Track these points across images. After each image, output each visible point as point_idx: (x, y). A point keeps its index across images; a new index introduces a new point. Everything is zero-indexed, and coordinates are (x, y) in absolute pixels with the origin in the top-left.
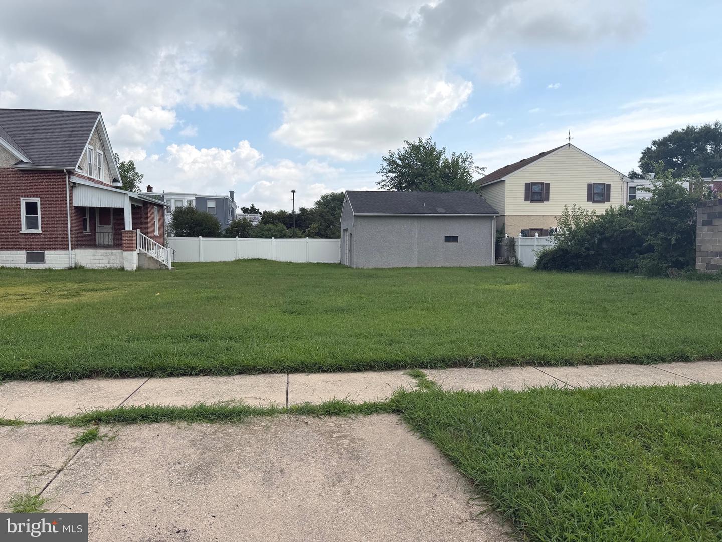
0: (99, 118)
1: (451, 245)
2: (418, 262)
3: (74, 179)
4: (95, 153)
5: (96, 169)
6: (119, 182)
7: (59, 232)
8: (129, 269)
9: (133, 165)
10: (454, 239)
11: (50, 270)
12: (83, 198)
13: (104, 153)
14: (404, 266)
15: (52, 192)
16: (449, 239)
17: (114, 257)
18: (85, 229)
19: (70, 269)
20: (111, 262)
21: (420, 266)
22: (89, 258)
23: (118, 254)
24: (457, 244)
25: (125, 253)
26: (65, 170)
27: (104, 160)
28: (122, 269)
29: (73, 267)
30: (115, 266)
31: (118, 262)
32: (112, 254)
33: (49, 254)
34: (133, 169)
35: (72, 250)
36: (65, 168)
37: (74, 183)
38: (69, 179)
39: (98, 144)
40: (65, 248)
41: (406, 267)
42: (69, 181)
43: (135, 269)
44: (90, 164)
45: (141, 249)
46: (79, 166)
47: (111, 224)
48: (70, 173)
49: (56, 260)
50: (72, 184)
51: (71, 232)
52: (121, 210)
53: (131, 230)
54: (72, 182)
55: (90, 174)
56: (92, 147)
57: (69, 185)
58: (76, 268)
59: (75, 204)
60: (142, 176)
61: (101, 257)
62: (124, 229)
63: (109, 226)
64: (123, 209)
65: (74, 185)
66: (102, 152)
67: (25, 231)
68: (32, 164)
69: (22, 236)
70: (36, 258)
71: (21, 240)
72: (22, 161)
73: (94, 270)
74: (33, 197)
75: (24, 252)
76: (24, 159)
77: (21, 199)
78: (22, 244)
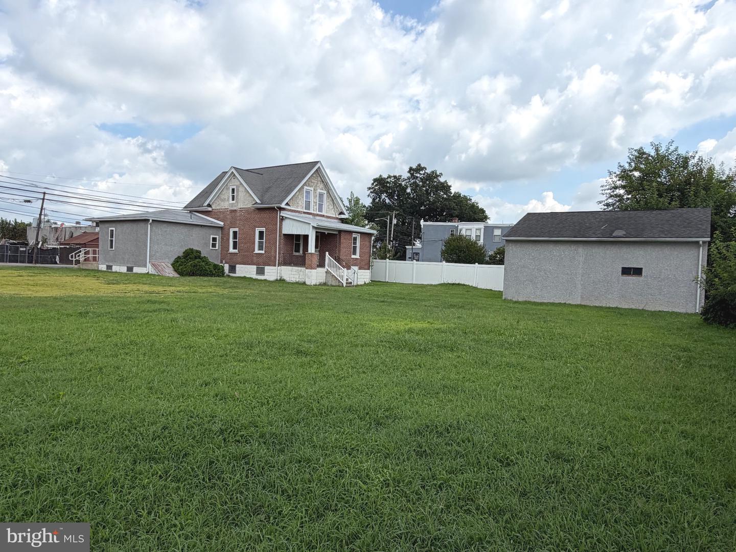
0: (318, 166)
1: (632, 279)
2: (582, 298)
3: (283, 214)
4: (315, 192)
6: (345, 214)
7: (273, 253)
8: (311, 284)
10: (638, 272)
11: (265, 280)
12: (290, 228)
13: (328, 192)
14: (563, 302)
15: (271, 224)
16: (626, 271)
17: (302, 274)
18: (299, 252)
20: (300, 277)
21: (583, 304)
22: (291, 273)
23: (304, 271)
24: (641, 279)
25: (307, 271)
28: (304, 283)
29: (278, 279)
30: (301, 280)
31: (303, 278)
32: (301, 271)
33: (267, 269)
35: (278, 266)
36: (275, 206)
37: (283, 217)
38: (280, 214)
39: (320, 185)
40: (275, 266)
41: (565, 303)
42: (280, 216)
45: (328, 268)
46: (286, 203)
47: (319, 248)
48: (281, 209)
49: (272, 273)
51: (279, 253)
52: (306, 237)
55: (307, 209)
56: (311, 188)
57: (280, 218)
58: (280, 280)
59: (283, 233)
61: (295, 273)
62: (307, 251)
64: (309, 235)
65: (282, 219)
66: (325, 192)
67: (257, 251)
68: (262, 204)
69: (255, 255)
70: (261, 271)
71: (255, 258)
72: (257, 203)
73: (289, 283)
74: (262, 227)
75: (255, 267)
76: (258, 201)
77: (257, 229)
78: (255, 261)
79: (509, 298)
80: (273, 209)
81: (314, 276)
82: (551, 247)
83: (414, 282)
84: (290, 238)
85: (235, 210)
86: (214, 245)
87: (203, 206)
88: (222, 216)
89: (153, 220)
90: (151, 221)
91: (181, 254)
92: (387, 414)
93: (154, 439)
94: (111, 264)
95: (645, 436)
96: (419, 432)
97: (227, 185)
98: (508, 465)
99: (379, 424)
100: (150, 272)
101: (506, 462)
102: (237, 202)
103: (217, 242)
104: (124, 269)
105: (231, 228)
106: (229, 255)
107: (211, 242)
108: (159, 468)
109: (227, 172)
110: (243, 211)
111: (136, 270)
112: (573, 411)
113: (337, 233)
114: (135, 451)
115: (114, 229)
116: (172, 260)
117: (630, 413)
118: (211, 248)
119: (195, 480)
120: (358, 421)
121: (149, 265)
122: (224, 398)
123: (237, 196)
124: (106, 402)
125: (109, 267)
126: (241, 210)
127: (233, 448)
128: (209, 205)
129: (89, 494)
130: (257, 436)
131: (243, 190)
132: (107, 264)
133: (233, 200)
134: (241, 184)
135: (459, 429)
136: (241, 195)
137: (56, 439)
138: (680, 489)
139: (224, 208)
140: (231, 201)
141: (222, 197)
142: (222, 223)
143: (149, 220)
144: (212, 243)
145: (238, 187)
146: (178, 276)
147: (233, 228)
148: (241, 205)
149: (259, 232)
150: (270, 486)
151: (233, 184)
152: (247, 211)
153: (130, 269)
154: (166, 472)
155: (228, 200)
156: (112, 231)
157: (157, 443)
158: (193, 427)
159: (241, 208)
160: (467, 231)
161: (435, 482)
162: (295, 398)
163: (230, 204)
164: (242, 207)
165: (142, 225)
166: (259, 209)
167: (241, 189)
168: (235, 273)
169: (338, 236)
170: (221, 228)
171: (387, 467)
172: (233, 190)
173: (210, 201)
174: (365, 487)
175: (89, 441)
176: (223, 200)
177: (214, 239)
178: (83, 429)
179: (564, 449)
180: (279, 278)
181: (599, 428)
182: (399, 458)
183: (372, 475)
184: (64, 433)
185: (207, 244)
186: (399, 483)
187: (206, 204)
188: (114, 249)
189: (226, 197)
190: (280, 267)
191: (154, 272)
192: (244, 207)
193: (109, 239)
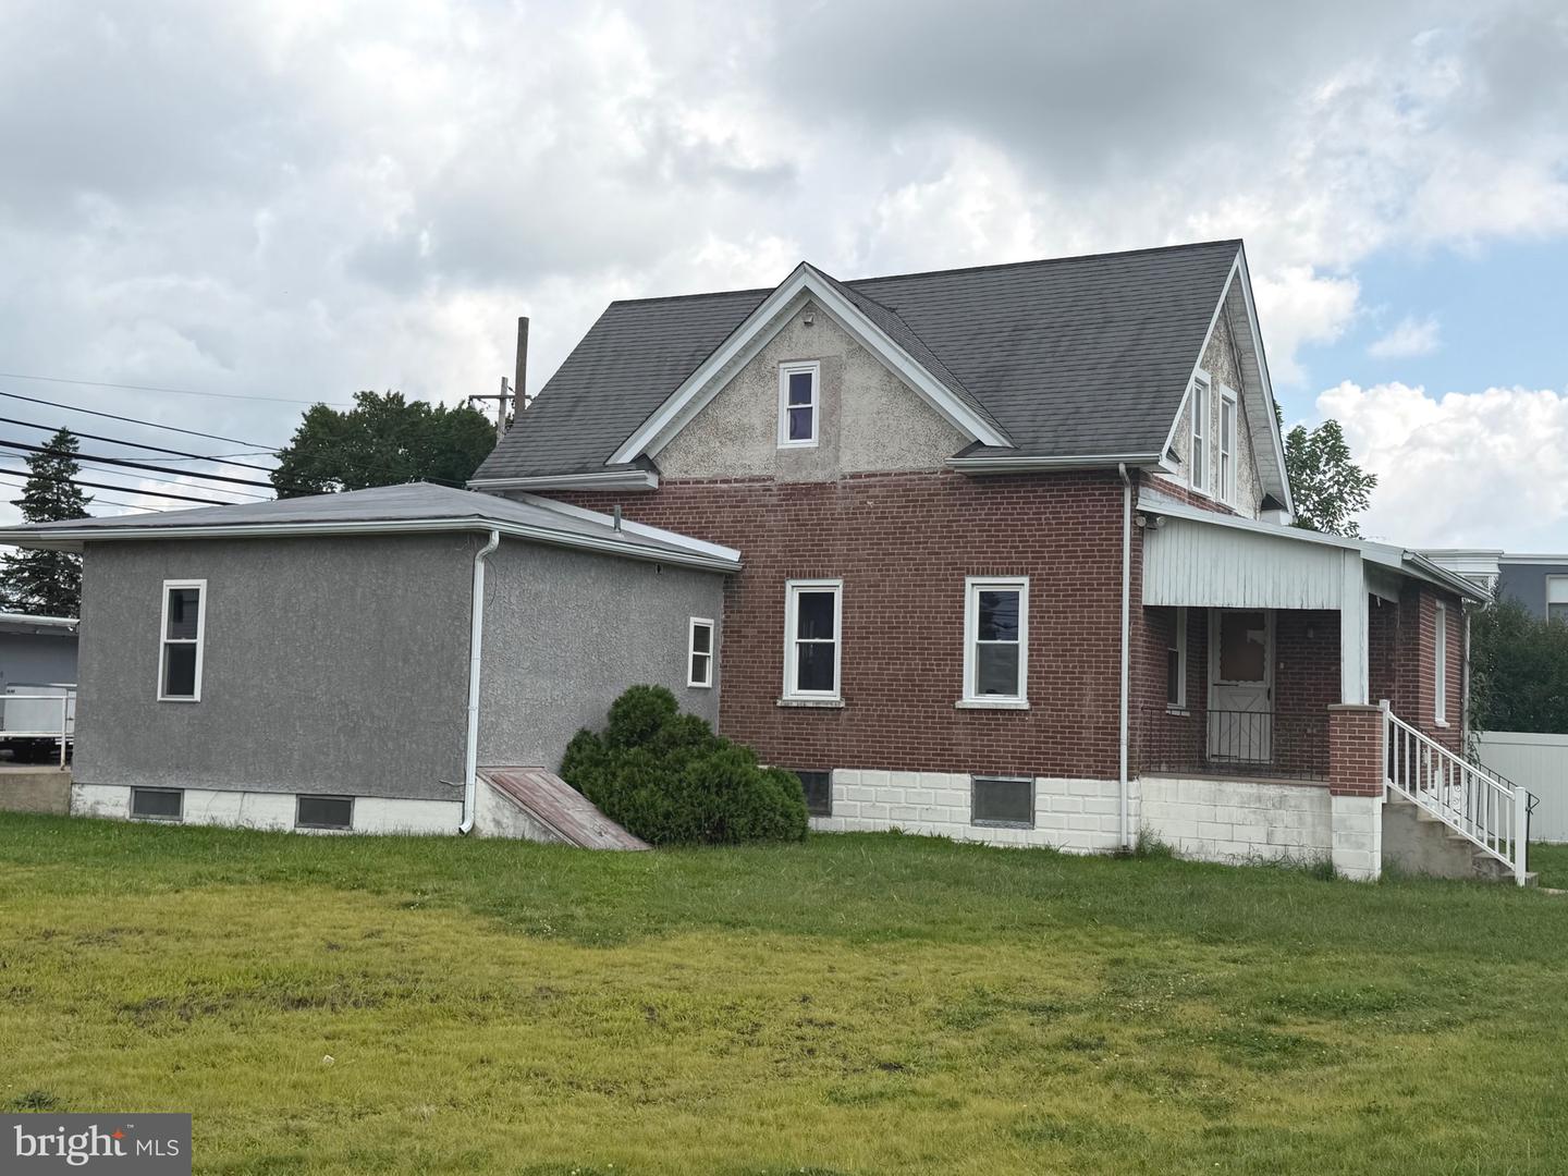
0: (1237, 262)
3: (1151, 502)
4: (1214, 398)
5: (1215, 462)
6: (1285, 509)
7: (1088, 705)
8: (1354, 874)
9: (1338, 439)
11: (1046, 855)
13: (1242, 399)
15: (1072, 555)
17: (1287, 816)
18: (1173, 698)
19: (1122, 854)
20: (1279, 837)
22: (1209, 816)
23: (1306, 805)
25: (1341, 804)
26: (1122, 468)
27: (1239, 425)
28: (1325, 872)
29: (1133, 846)
30: (1294, 853)
31: (1306, 840)
32: (1281, 802)
33: (1048, 791)
34: (1338, 453)
35: (1130, 779)
36: (1122, 459)
37: (1151, 517)
38: (1134, 500)
39: (1224, 363)
40: (1108, 771)
42: (1134, 510)
43: (1377, 873)
44: (1198, 441)
45: (1396, 786)
46: (1170, 450)
47: (1268, 673)
48: (1139, 476)
49: (1082, 814)
50: (1142, 522)
52: (1328, 621)
53: (1366, 703)
54: (1143, 513)
55: (1197, 483)
56: (1206, 377)
57: (1133, 522)
58: (1141, 852)
59: (1149, 599)
60: (1371, 480)
61: (1238, 814)
62: (1339, 701)
63: (1259, 684)
64: (1337, 613)
65: (1149, 524)
66: (1233, 396)
67: (971, 698)
68: (1016, 450)
69: (961, 718)
70: (1004, 804)
71: (959, 733)
72: (979, 443)
74: (1011, 573)
75: (964, 780)
76: (989, 438)
77: (969, 581)
78: (962, 750)
80: (1089, 476)
85: (821, 486)
86: (699, 675)
87: (604, 467)
88: (726, 516)
89: (504, 537)
90: (495, 538)
91: (599, 723)
94: (170, 782)
97: (760, 358)
100: (488, 829)
102: (831, 441)
103: (711, 653)
104: (277, 812)
105: (792, 576)
106: (780, 717)
107: (691, 653)
109: (770, 292)
110: (871, 492)
111: (372, 816)
115: (201, 584)
116: (559, 751)
118: (690, 683)
121: (475, 784)
123: (830, 413)
125: (159, 800)
126: (860, 483)
128: (643, 461)
131: (874, 382)
132: (141, 781)
133: (800, 427)
134: (861, 349)
136: (862, 399)
139: (747, 473)
140: (786, 442)
141: (728, 417)
142: (732, 555)
143: (484, 535)
144: (694, 656)
145: (833, 370)
146: (644, 847)
147: (802, 576)
148: (857, 458)
151: (807, 353)
152: (905, 489)
153: (326, 810)
155: (770, 431)
156: (187, 595)
159: (853, 476)
163: (780, 454)
164: (864, 468)
165: (427, 560)
166: (993, 479)
167: (858, 373)
168: (828, 814)
170: (726, 579)
172: (801, 386)
173: (655, 441)
176: (740, 434)
177: (701, 633)
180: (1133, 842)
185: (677, 659)
187: (627, 455)
188: (197, 696)
189: (757, 421)
190: (1135, 783)
191: (514, 826)
192: (879, 467)
193: (164, 639)
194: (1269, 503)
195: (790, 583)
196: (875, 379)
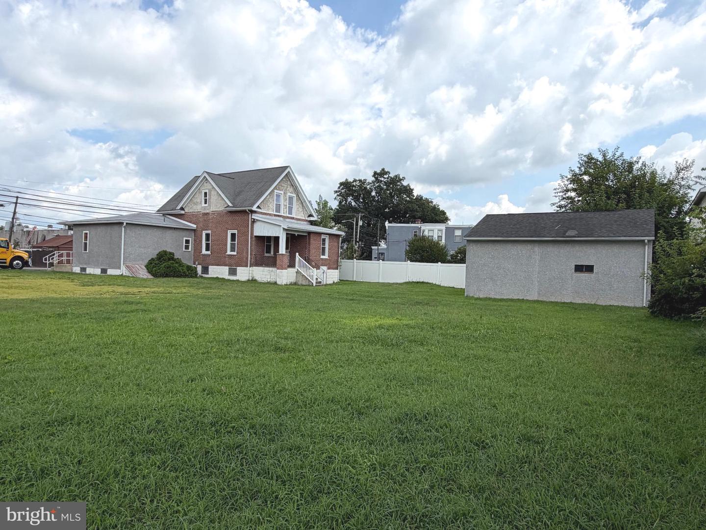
0: (288, 170)
1: (584, 276)
2: (539, 294)
3: (255, 216)
4: (285, 196)
5: (285, 208)
7: (245, 254)
8: (279, 283)
10: (589, 269)
11: (238, 280)
12: (261, 230)
13: (298, 196)
14: (521, 298)
15: (243, 226)
16: (579, 269)
17: (273, 274)
18: (269, 252)
19: (249, 281)
21: (540, 299)
22: (262, 274)
23: (275, 271)
24: (593, 275)
25: (278, 271)
26: (247, 210)
27: (297, 201)
28: (275, 283)
29: (250, 279)
30: (272, 280)
31: (274, 278)
32: (272, 271)
33: (240, 270)
35: (250, 267)
37: (254, 219)
38: (251, 216)
39: (290, 189)
40: (246, 266)
41: (523, 299)
42: (251, 218)
44: (277, 204)
45: (298, 269)
46: (258, 206)
48: (252, 212)
49: (243, 274)
51: (251, 254)
52: (277, 239)
53: (285, 253)
55: (277, 212)
56: (281, 192)
57: (251, 221)
58: (252, 280)
59: (255, 235)
61: (266, 273)
62: (278, 252)
64: (279, 237)
65: (254, 221)
67: (229, 253)
68: (233, 207)
69: (227, 256)
70: (233, 272)
71: (227, 259)
73: (260, 283)
74: (234, 229)
75: (227, 268)
76: (230, 205)
77: (229, 231)
78: (227, 262)
79: (471, 295)
80: (244, 212)
81: (285, 276)
82: (509, 246)
83: (381, 281)
84: (260, 239)
85: (208, 213)
86: (187, 247)
87: (176, 210)
88: (194, 219)
90: (125, 224)
91: (155, 256)
92: (367, 404)
93: (149, 432)
94: (85, 266)
95: (605, 419)
96: (399, 420)
97: (199, 189)
98: (484, 447)
99: (360, 413)
100: (124, 274)
101: (482, 445)
102: (209, 205)
103: (190, 245)
104: (98, 271)
106: (201, 256)
107: (184, 244)
108: (157, 458)
109: (199, 176)
110: (216, 214)
111: (110, 272)
112: (539, 397)
113: (307, 234)
114: (131, 443)
115: (88, 232)
116: (146, 261)
117: (590, 398)
118: (184, 250)
119: (192, 469)
120: (341, 411)
121: (123, 267)
122: (211, 393)
123: (209, 199)
124: (97, 399)
125: (83, 269)
126: (214, 213)
127: (226, 439)
128: (182, 209)
129: (92, 484)
130: (247, 427)
132: (81, 266)
133: (206, 203)
134: (213, 188)
135: (436, 416)
136: (213, 198)
137: (53, 434)
138: (639, 465)
139: (196, 211)
140: (203, 205)
141: (195, 201)
142: (195, 226)
143: (123, 223)
144: (185, 246)
145: (210, 191)
146: (152, 277)
147: (205, 230)
148: (213, 208)
149: (231, 234)
150: (265, 473)
151: (206, 188)
152: (219, 214)
153: (104, 271)
154: (164, 463)
155: (201, 203)
156: (86, 234)
157: (152, 435)
158: (185, 420)
160: (430, 232)
161: (418, 465)
162: (280, 392)
163: (202, 207)
164: (214, 210)
165: (116, 228)
166: (231, 212)
167: (213, 193)
168: (208, 274)
169: (307, 237)
170: (194, 230)
171: (372, 453)
172: (206, 194)
173: (184, 204)
174: (354, 471)
175: (85, 435)
176: (196, 204)
177: (187, 241)
178: (79, 424)
179: (533, 432)
180: (250, 278)
181: (564, 412)
182: (382, 444)
183: (360, 460)
184: (59, 428)
185: (180, 246)
186: (385, 466)
187: (179, 207)
188: (88, 252)
189: (199, 201)
190: (252, 268)
191: (128, 274)
192: (216, 210)
193: (83, 241)
194: (311, 216)
195: (203, 231)
196: (216, 193)
